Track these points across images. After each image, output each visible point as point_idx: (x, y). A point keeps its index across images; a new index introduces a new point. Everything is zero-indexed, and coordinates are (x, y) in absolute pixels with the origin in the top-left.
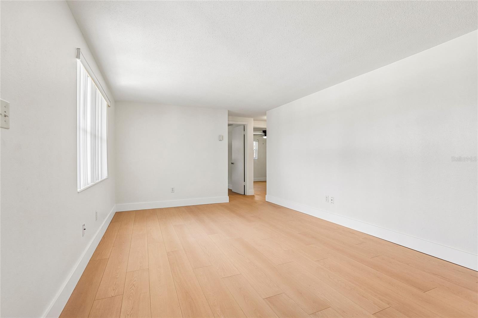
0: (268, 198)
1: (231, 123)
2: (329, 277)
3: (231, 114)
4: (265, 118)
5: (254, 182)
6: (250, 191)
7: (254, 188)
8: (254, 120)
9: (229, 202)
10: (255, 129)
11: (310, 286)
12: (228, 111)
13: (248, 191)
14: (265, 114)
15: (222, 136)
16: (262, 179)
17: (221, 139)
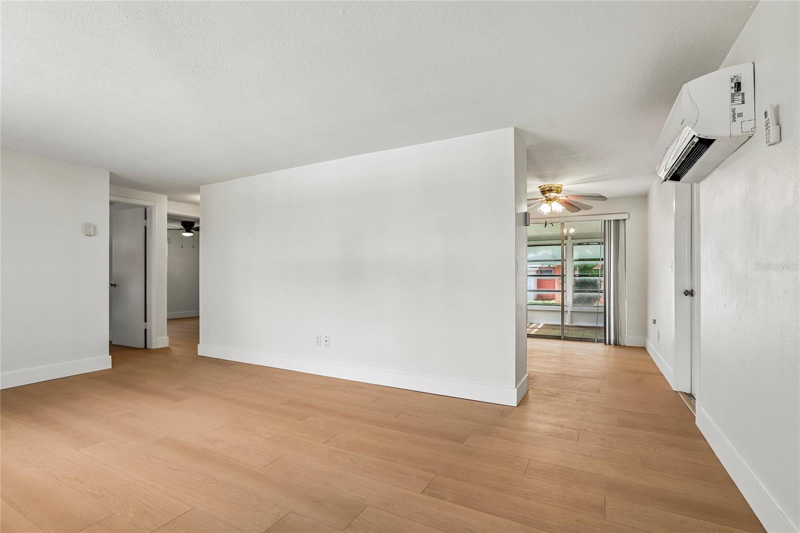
0: (203, 350)
1: (114, 199)
2: (352, 461)
3: (117, 181)
4: (197, 198)
5: (168, 320)
6: (160, 339)
7: (169, 332)
8: (168, 200)
9: (111, 367)
10: (171, 218)
11: (328, 485)
12: (111, 173)
13: (153, 341)
14: (196, 190)
15: (95, 227)
16: (190, 313)
17: (90, 231)
